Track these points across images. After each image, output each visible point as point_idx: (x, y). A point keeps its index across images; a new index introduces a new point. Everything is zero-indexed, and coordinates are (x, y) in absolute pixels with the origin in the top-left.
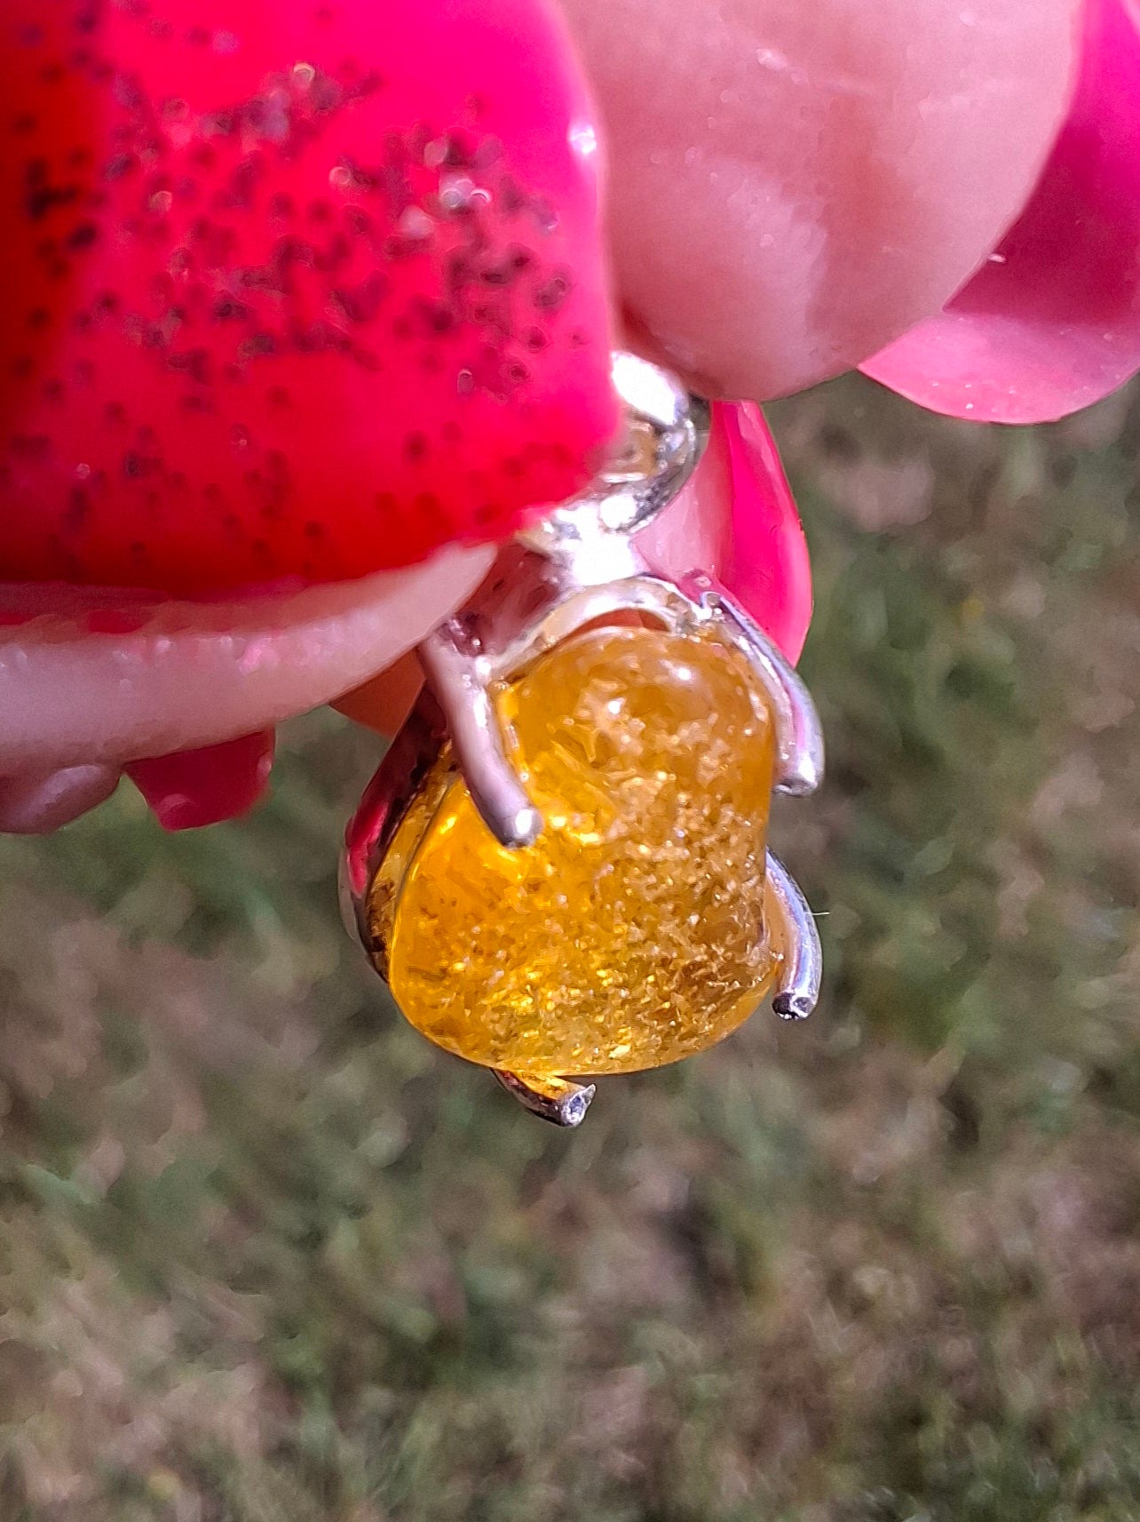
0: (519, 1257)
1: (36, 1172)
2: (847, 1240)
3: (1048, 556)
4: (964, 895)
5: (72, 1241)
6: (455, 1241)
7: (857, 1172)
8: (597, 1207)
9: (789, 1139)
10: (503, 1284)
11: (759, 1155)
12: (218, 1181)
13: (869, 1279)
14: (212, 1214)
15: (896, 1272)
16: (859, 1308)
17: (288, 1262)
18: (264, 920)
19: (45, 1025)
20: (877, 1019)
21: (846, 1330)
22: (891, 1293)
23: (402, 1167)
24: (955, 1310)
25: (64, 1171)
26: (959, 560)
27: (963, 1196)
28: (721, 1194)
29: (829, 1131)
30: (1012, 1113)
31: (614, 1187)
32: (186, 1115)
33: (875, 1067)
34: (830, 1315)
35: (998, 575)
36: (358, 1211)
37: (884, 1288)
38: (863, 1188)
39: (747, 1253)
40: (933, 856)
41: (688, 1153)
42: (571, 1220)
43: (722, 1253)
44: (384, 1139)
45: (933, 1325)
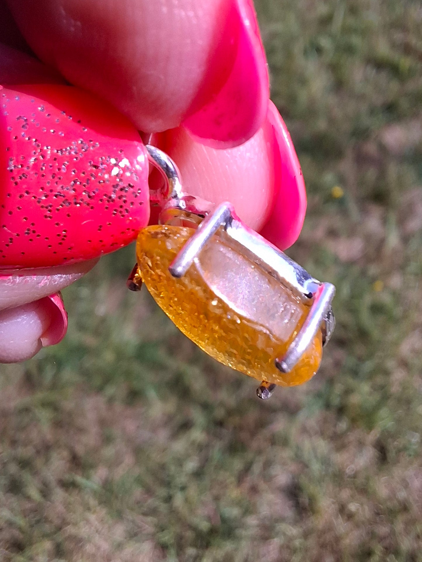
0: (238, 503)
1: (79, 479)
2: (345, 494)
3: (402, 268)
4: (379, 380)
5: (93, 502)
6: (217, 499)
7: (347, 471)
8: (262, 486)
9: (325, 462)
10: (233, 512)
11: (316, 467)
12: (139, 481)
13: (353, 507)
14: (138, 492)
15: (362, 504)
16: (350, 516)
17: (163, 507)
18: (152, 394)
19: (81, 430)
20: (354, 421)
21: (345, 524)
22: (360, 511)
23: (198, 474)
24: (382, 517)
25: (88, 478)
26: (373, 270)
27: (384, 479)
28: (304, 481)
29: (338, 458)
30: (399, 451)
31: (268, 478)
32: (128, 460)
33: (352, 437)
34: (340, 520)
35: (386, 274)
36: (183, 488)
37: (358, 509)
38: (349, 477)
39: (312, 499)
40: (368, 366)
41: (293, 467)
42: (254, 490)
43: (304, 500)
44: (191, 465)
45: (376, 522)
